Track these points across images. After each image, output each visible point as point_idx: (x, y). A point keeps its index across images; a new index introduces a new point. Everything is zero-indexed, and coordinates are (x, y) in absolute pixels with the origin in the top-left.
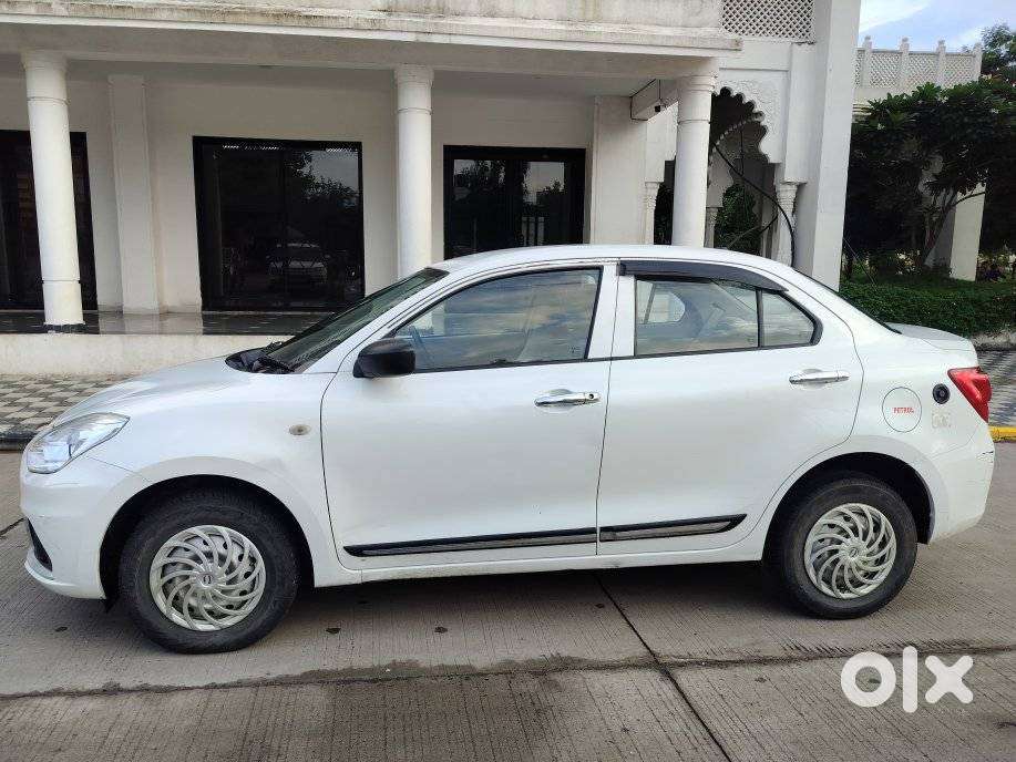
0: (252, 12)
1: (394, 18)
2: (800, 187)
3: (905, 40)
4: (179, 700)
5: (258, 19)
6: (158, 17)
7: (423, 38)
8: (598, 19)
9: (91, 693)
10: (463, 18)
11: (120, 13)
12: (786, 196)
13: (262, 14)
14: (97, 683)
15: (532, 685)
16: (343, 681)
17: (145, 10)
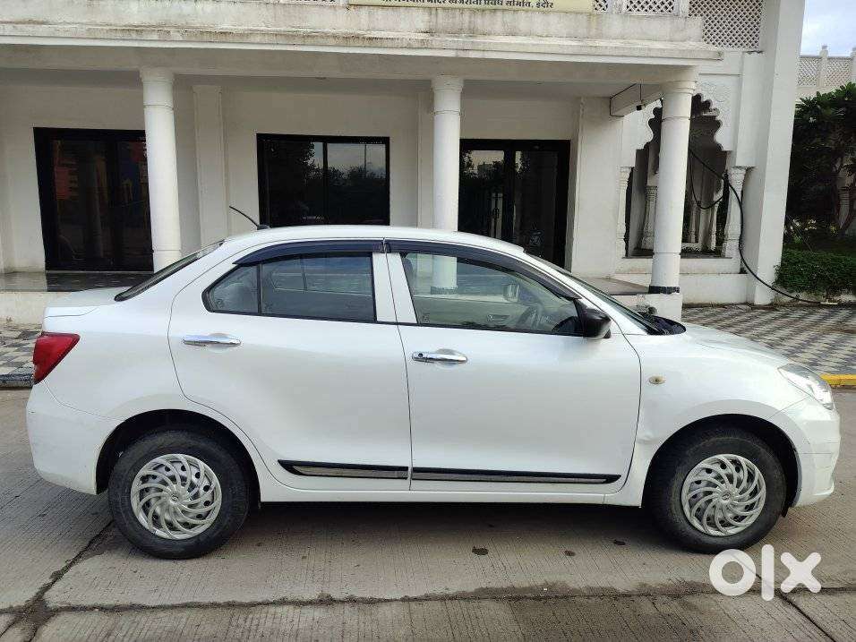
0: (326, 36)
1: (436, 38)
2: (749, 170)
3: (824, 47)
4: (385, 612)
5: (332, 41)
6: (252, 41)
7: (462, 54)
8: (600, 36)
9: (310, 603)
10: (491, 37)
11: (223, 38)
12: (737, 179)
13: (335, 37)
14: (312, 593)
15: (673, 607)
16: (515, 597)
17: (241, 35)
